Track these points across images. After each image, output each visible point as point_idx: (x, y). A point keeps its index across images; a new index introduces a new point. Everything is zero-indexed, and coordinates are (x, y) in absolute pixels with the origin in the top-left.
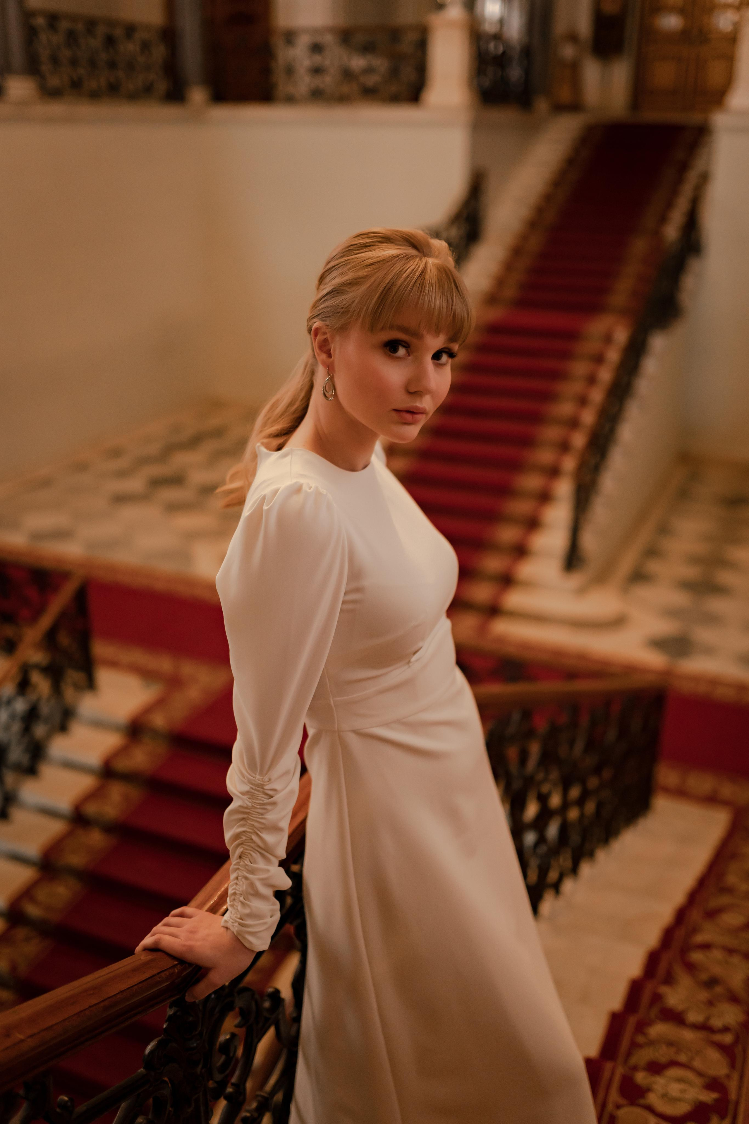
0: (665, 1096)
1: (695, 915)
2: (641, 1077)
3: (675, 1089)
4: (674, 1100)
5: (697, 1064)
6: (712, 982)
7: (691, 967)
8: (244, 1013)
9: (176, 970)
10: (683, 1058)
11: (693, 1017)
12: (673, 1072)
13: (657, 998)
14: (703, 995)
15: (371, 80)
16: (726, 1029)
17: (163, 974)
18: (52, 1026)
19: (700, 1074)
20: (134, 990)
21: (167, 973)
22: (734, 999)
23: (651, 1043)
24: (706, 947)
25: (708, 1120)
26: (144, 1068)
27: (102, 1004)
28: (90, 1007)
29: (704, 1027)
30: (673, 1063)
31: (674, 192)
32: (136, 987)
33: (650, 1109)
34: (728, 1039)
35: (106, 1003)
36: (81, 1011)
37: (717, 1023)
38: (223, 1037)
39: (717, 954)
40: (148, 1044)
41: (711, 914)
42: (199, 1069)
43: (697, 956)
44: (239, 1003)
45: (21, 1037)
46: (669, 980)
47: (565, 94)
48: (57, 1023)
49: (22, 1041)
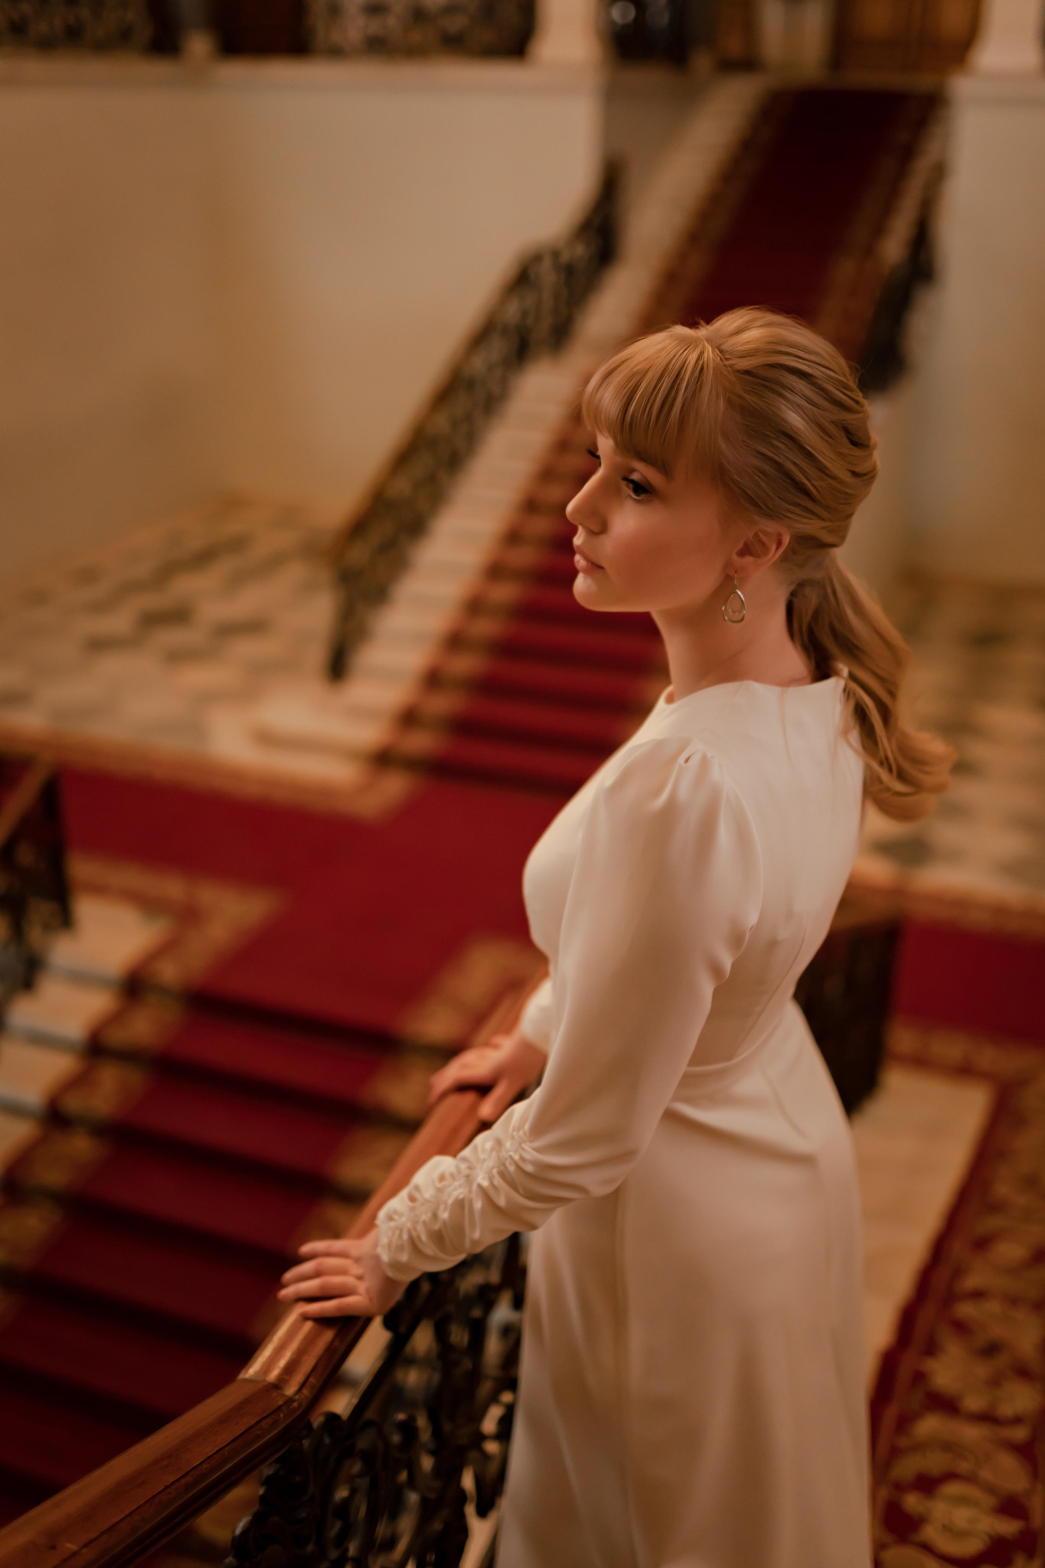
0: (948, 1529)
1: (958, 1248)
2: (912, 1502)
3: (961, 1516)
4: (960, 1534)
5: (986, 1474)
6: (991, 1350)
7: (961, 1328)
8: (367, 1457)
9: (282, 1415)
10: (964, 1467)
11: (973, 1403)
12: (952, 1489)
13: (920, 1377)
14: (982, 1370)
15: (455, 24)
16: (1017, 1420)
17: (263, 1424)
18: (115, 1524)
19: (990, 1489)
20: (226, 1453)
21: (269, 1420)
22: (1023, 1373)
23: (919, 1447)
24: (978, 1295)
25: (1009, 1562)
26: (234, 1556)
27: (183, 1481)
28: (166, 1487)
29: (987, 1418)
30: (951, 1476)
31: (894, 193)
32: (228, 1448)
33: (927, 1548)
34: (1020, 1434)
35: (189, 1479)
36: (155, 1496)
37: (1007, 1410)
38: (342, 1493)
39: (993, 1306)
40: (240, 1521)
41: (982, 1244)
42: (310, 1548)
43: (966, 1310)
44: (363, 1443)
45: (72, 1547)
46: (931, 1349)
47: (733, 45)
48: (122, 1520)
49: (74, 1554)
